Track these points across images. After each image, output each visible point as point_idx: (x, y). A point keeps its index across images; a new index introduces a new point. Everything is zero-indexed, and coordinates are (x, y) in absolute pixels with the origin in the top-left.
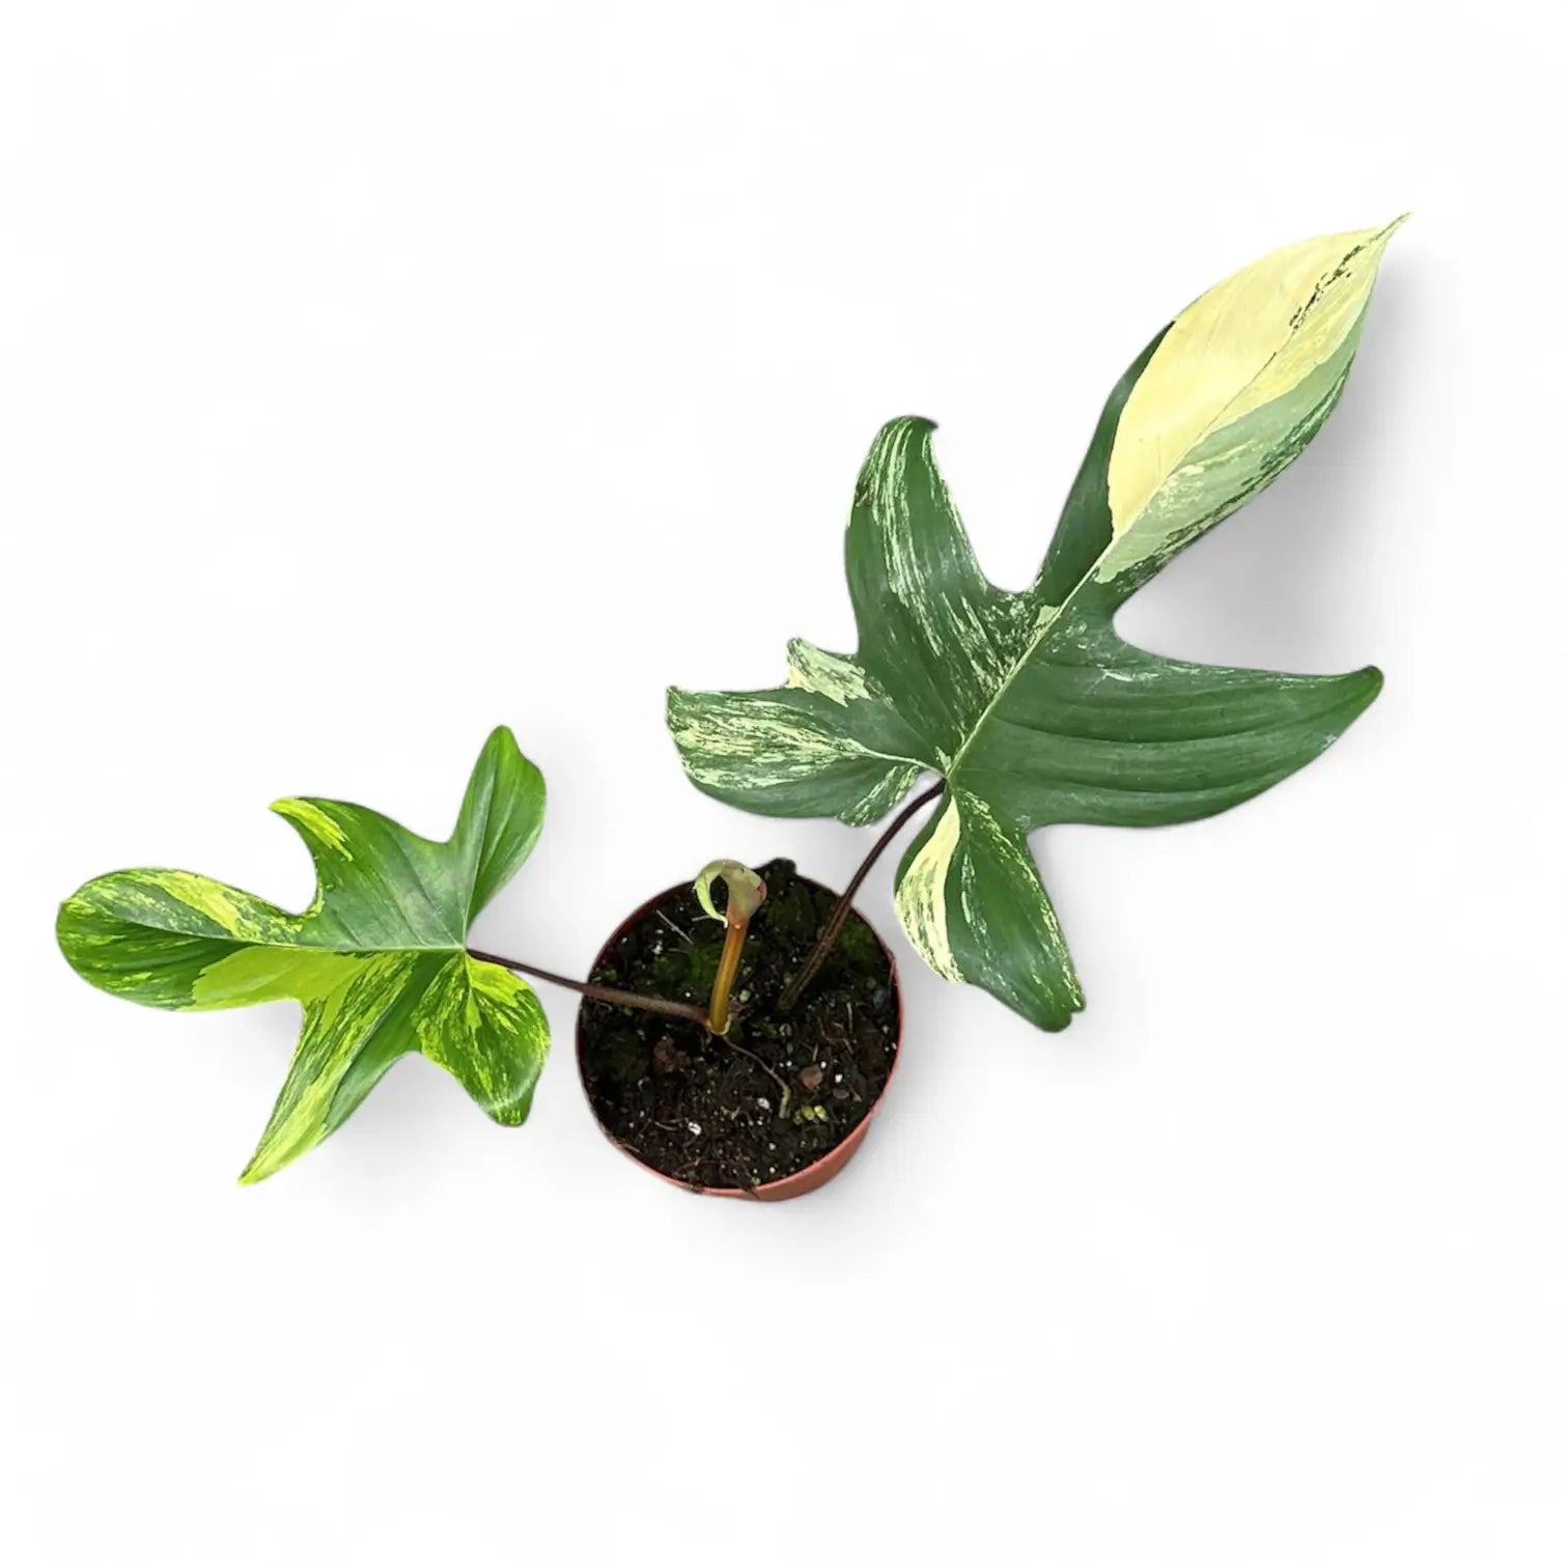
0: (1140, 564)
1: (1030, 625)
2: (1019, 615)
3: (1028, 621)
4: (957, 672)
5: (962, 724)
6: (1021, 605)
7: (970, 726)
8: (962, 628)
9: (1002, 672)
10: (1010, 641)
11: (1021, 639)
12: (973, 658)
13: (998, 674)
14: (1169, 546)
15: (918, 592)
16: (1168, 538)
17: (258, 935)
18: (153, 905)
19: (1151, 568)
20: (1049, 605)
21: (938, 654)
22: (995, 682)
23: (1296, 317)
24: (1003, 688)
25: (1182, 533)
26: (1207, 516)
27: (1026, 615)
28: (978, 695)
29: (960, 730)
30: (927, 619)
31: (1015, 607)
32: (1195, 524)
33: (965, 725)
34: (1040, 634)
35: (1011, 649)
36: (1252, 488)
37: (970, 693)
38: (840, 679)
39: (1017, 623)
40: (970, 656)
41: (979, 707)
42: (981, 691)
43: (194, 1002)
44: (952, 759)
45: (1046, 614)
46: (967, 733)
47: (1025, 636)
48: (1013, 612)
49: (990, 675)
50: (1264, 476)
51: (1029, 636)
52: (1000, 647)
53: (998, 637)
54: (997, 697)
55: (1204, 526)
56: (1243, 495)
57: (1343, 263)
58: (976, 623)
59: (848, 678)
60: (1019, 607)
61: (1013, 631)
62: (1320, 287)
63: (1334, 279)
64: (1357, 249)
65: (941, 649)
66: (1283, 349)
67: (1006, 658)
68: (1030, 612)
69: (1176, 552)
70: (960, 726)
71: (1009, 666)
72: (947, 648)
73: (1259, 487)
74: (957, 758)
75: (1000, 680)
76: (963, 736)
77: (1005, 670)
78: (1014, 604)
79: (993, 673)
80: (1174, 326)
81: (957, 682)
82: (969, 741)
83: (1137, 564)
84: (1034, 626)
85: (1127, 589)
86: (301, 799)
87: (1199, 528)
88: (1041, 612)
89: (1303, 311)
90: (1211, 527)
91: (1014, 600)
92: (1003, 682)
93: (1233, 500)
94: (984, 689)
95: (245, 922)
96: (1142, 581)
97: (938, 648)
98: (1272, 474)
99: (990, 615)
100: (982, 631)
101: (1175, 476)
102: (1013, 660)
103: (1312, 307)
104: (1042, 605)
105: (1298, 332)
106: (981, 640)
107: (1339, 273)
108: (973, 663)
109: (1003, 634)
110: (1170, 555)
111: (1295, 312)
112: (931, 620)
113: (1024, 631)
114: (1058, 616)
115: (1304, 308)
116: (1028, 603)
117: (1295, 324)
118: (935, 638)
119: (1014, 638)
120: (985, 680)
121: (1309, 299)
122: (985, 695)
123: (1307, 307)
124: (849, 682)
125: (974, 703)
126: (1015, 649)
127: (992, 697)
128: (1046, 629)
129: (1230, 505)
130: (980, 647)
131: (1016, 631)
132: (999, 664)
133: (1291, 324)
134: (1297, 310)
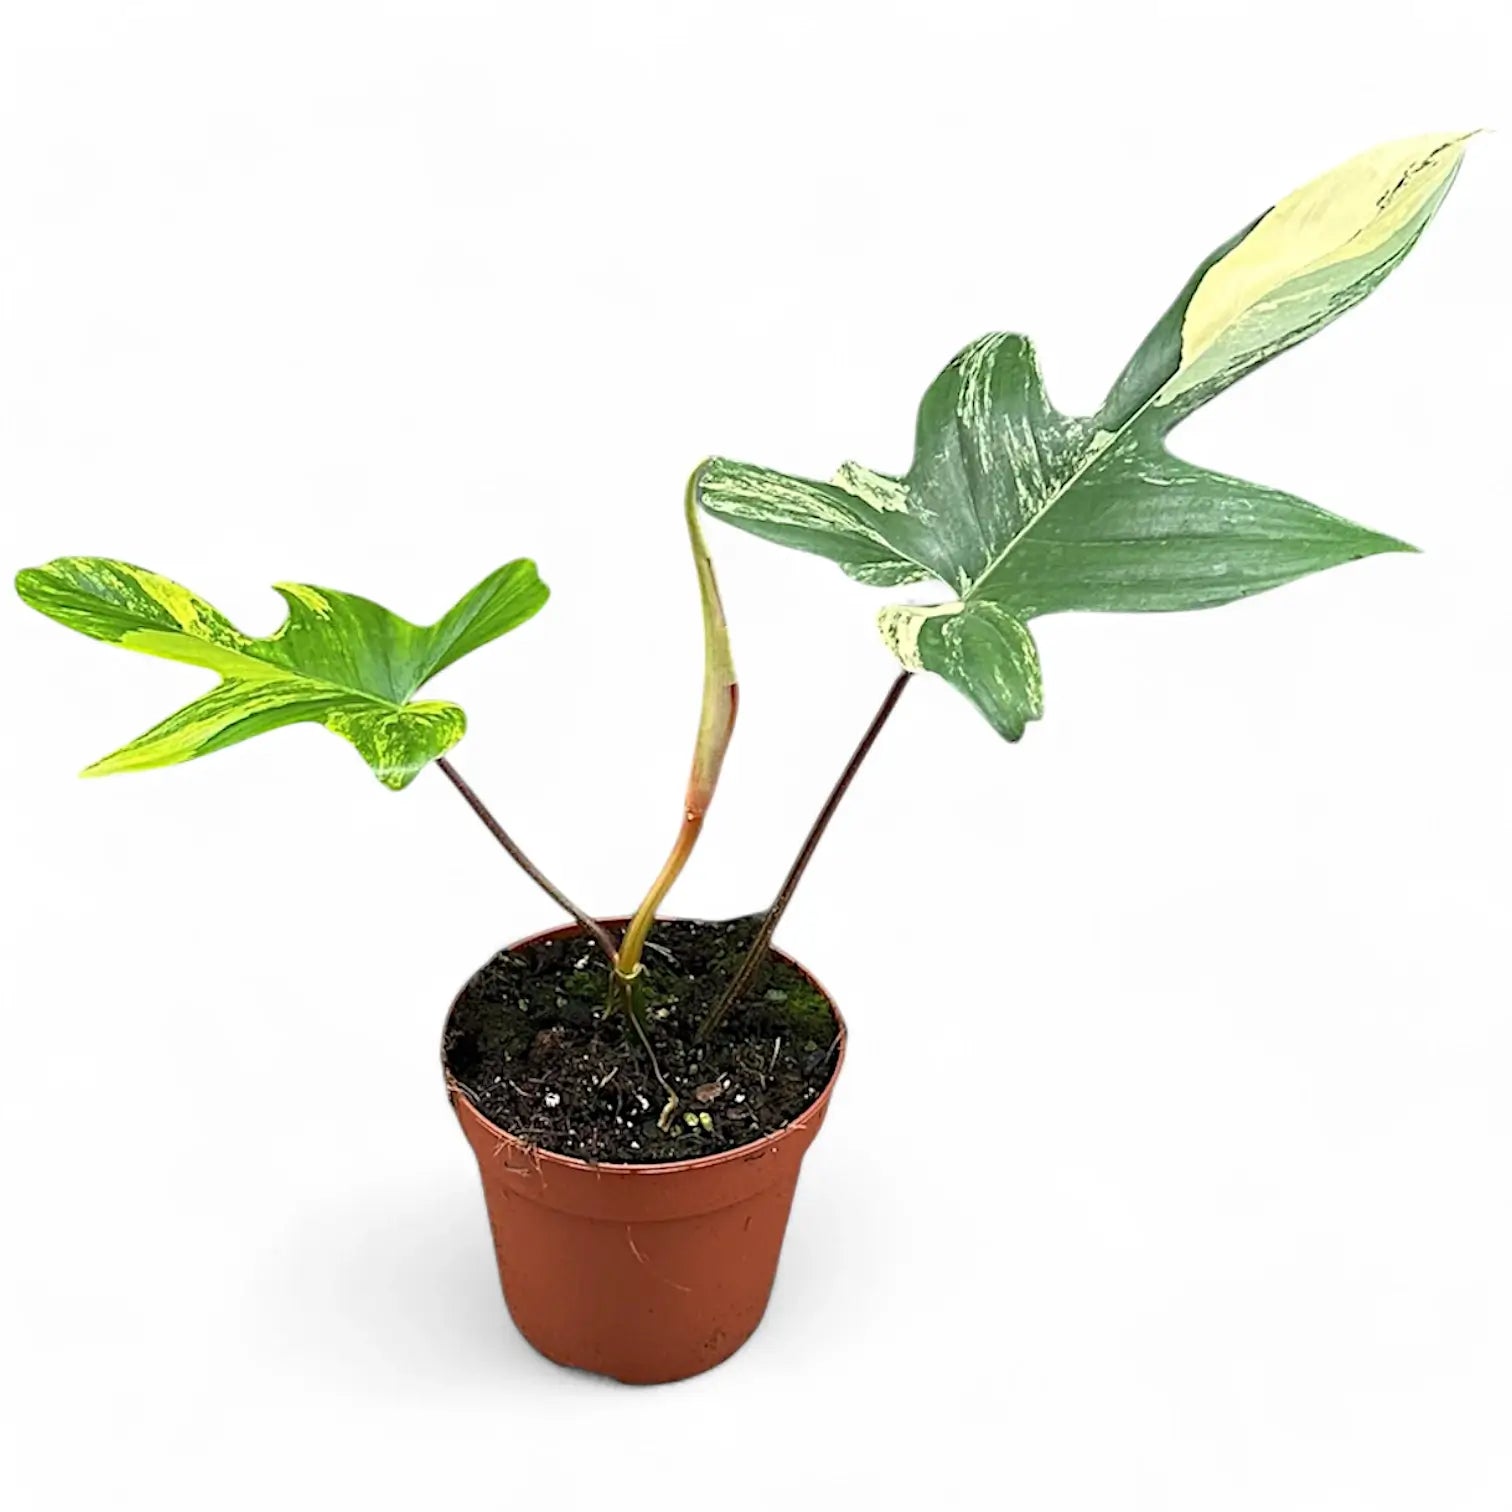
0: (1201, 386)
1: (1083, 449)
2: (1074, 437)
3: (1081, 445)
4: (1000, 490)
5: (992, 546)
6: (1079, 428)
7: (1000, 548)
8: (1016, 445)
9: (1044, 495)
10: (1060, 463)
11: (1071, 461)
12: (1020, 476)
13: (1040, 497)
14: (1231, 368)
15: (982, 414)
16: (1232, 360)
17: (207, 636)
18: (120, 588)
19: (1212, 390)
20: (1106, 430)
21: (987, 471)
22: (1036, 504)
23: (1383, 198)
24: (1042, 512)
25: (1246, 357)
26: (1272, 343)
27: (1081, 438)
28: (1014, 517)
29: (988, 553)
30: (985, 437)
31: (1073, 430)
32: (1258, 350)
33: (995, 547)
34: (1091, 459)
35: (1058, 471)
36: (1319, 321)
37: (1007, 514)
38: (883, 495)
39: (1071, 445)
40: (1017, 473)
41: (1013, 530)
42: (1019, 512)
43: (120, 641)
44: (973, 582)
45: (1102, 438)
46: (995, 556)
47: (1075, 459)
48: (1069, 434)
49: (1032, 496)
50: (1331, 311)
51: (1080, 460)
52: (1049, 467)
53: (1049, 456)
54: (1034, 521)
55: (1268, 352)
56: (1308, 326)
57: (1431, 156)
58: (1031, 442)
59: (891, 495)
60: (1076, 430)
61: (1065, 453)
62: (1409, 173)
63: (1422, 167)
64: (1445, 146)
65: (991, 467)
66: (1368, 226)
67: (1052, 480)
68: (1086, 436)
69: (1238, 377)
70: (989, 549)
71: (1054, 489)
72: (996, 465)
73: (1324, 321)
74: (978, 581)
75: (1040, 503)
76: (989, 559)
77: (1047, 493)
78: (1072, 427)
79: (1035, 495)
80: (1273, 210)
81: (998, 501)
82: (995, 565)
83: (1197, 385)
84: (1087, 450)
85: (1184, 410)
86: (310, 587)
87: (1263, 354)
88: (1097, 437)
89: (1389, 194)
90: (1275, 354)
91: (1072, 424)
92: (1043, 506)
93: (1298, 331)
94: (1022, 510)
95: (200, 624)
96: (1200, 402)
97: (988, 466)
98: (1339, 310)
99: (1047, 435)
100: (1034, 451)
101: (1250, 312)
102: (1057, 484)
103: (1399, 190)
104: (1099, 429)
105: (1384, 211)
106: (1031, 460)
107: (1426, 163)
108: (1019, 481)
109: (1054, 455)
110: (1232, 379)
111: (1383, 195)
112: (988, 438)
113: (1075, 454)
114: (1112, 441)
115: (1391, 192)
116: (1085, 428)
117: (1381, 204)
118: (987, 456)
119: (1064, 460)
120: (1025, 501)
121: (1397, 184)
122: (1022, 517)
123: (1395, 191)
124: (891, 498)
125: (1010, 524)
126: (1063, 472)
127: (1029, 520)
128: (1098, 455)
129: (1296, 334)
130: (1029, 465)
131: (1068, 453)
132: (1044, 486)
133: (1378, 204)
134: (1385, 191)
